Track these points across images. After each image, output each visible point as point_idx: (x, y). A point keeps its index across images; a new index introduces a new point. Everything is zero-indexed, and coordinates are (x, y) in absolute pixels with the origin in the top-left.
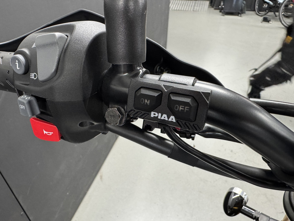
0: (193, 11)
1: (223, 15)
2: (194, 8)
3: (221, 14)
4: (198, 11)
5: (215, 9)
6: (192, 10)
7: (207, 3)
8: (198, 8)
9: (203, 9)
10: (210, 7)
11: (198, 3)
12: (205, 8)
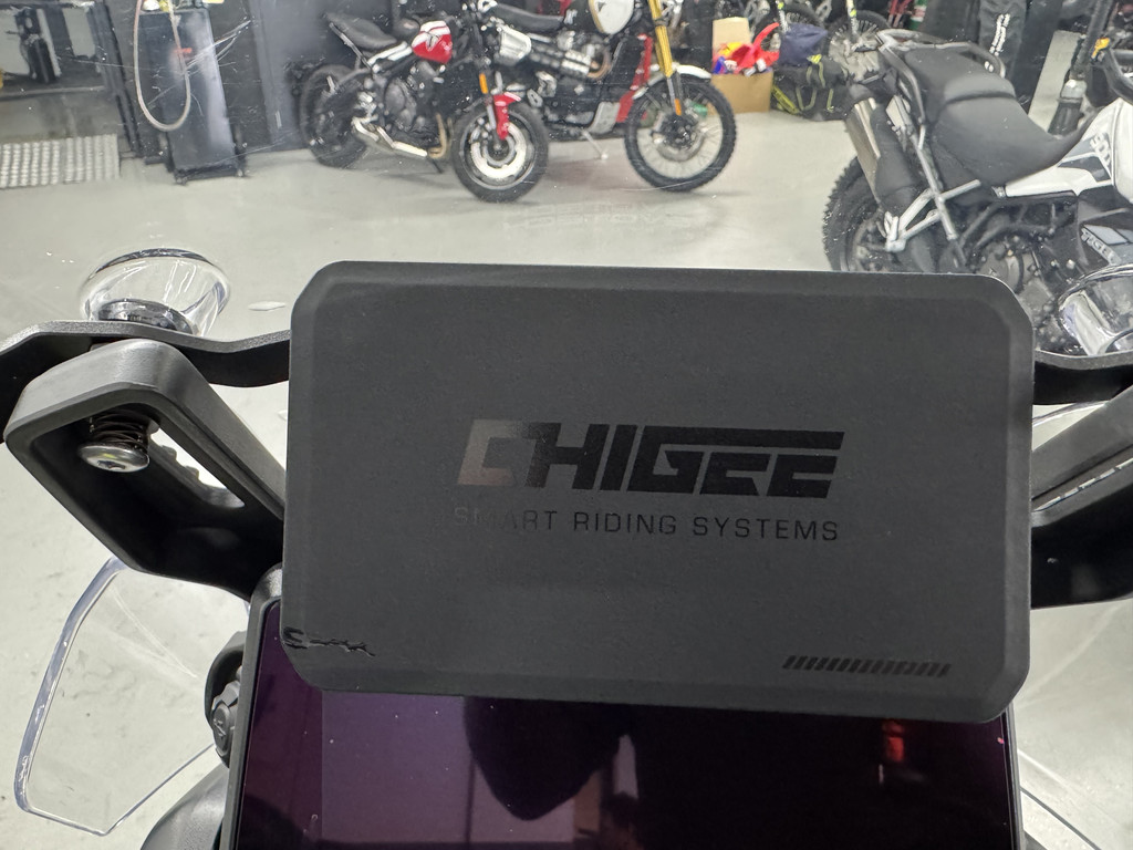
0: (64, 182)
1: (183, 183)
4: (84, 180)
7: (109, 143)
8: (80, 169)
9: (104, 173)
10: (131, 155)
11: (74, 146)
12: (108, 166)
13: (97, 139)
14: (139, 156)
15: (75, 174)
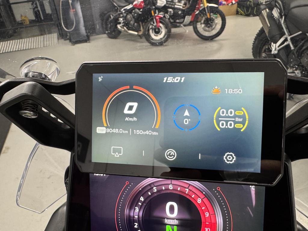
0: (44, 46)
1: (74, 45)
2: (44, 44)
3: (70, 43)
4: (49, 45)
5: (65, 40)
6: (42, 46)
7: (55, 36)
8: (48, 43)
9: (54, 43)
10: (60, 38)
11: (47, 37)
12: (55, 41)
13: (52, 35)
14: (62, 38)
15: (47, 44)
